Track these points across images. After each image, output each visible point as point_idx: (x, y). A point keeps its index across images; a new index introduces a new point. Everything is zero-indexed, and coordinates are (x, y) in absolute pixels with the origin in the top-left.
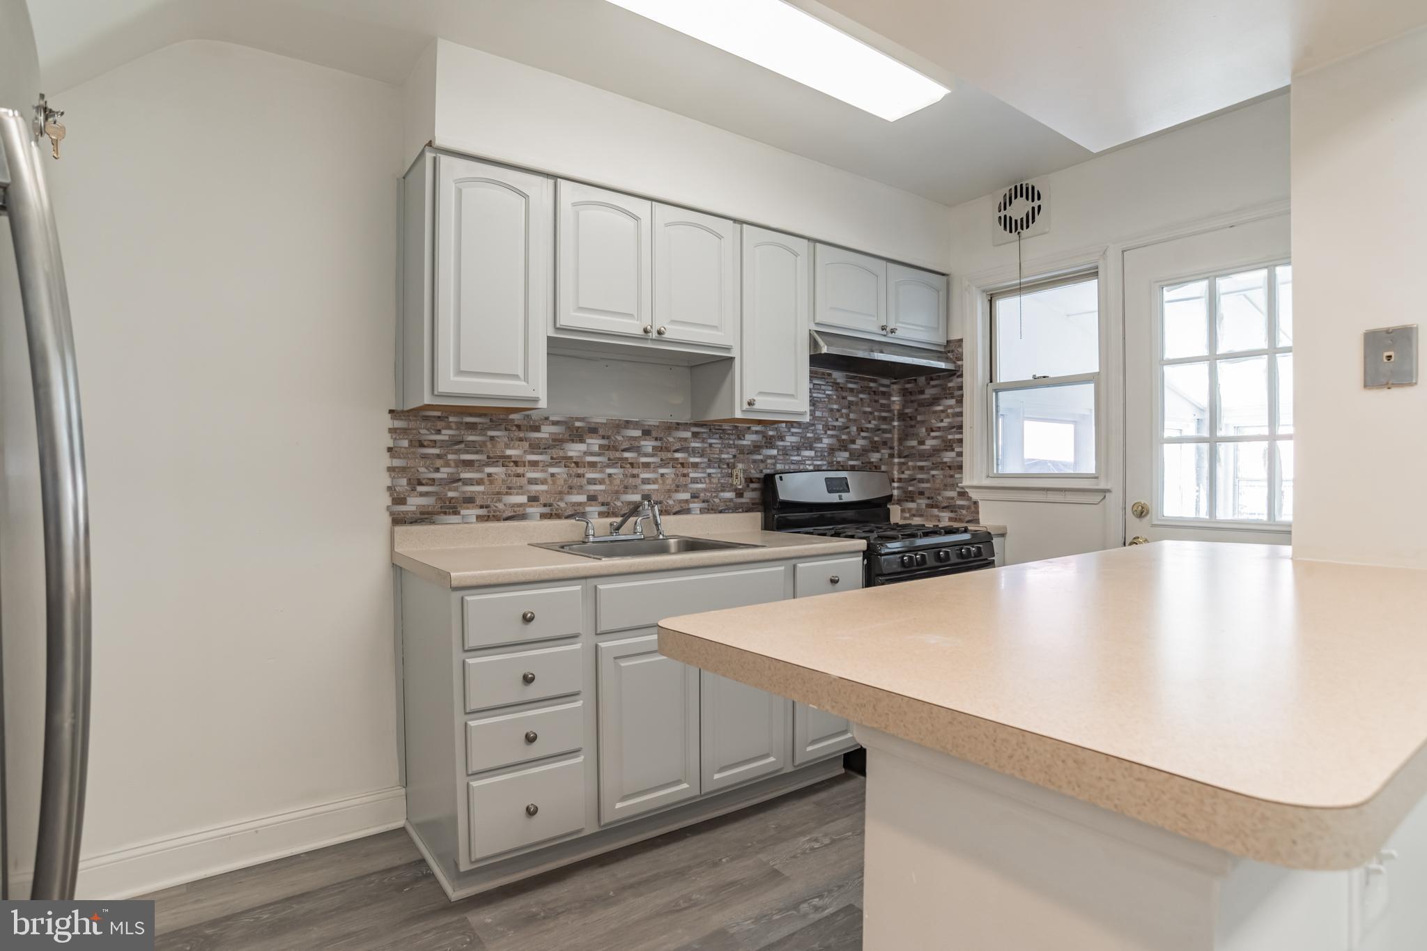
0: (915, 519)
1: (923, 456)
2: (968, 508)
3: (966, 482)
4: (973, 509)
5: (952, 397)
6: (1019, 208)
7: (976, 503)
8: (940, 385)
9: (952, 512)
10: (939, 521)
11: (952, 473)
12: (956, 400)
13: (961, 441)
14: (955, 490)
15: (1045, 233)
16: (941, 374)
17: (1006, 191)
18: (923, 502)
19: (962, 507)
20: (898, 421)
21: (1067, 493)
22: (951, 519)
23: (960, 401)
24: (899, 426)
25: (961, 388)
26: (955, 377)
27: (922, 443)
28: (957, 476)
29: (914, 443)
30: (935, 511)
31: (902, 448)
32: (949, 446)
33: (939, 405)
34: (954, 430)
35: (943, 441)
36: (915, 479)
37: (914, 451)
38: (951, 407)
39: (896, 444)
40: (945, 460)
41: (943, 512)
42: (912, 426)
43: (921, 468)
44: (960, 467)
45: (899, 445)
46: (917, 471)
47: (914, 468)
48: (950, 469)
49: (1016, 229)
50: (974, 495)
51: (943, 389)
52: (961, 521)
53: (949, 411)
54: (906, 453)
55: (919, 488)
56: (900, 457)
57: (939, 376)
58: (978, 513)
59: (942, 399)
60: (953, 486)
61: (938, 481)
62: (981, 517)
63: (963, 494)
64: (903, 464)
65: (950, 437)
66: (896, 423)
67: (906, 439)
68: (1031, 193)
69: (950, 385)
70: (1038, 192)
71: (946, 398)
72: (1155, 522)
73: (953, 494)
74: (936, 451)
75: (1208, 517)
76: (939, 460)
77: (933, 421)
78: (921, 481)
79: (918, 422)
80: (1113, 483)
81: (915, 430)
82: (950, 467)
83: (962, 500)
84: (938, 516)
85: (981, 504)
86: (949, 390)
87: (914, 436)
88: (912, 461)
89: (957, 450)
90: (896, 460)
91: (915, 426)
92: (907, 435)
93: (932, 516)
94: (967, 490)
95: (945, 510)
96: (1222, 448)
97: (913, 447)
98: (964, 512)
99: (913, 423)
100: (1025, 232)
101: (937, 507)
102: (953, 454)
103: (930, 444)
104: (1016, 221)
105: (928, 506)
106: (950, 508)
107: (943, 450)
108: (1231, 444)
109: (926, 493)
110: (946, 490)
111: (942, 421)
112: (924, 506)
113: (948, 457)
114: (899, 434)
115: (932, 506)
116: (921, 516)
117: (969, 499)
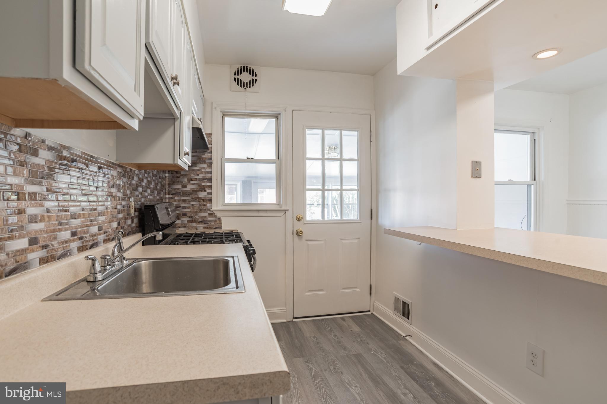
0: (180, 229)
1: (184, 194)
2: (215, 221)
3: (214, 208)
4: (218, 222)
5: (205, 163)
6: (245, 77)
7: (219, 219)
8: (197, 156)
9: (205, 224)
10: (197, 229)
11: (205, 203)
12: (207, 165)
13: (211, 187)
14: (207, 212)
15: (258, 93)
16: (197, 150)
17: (239, 66)
18: (185, 220)
19: (212, 221)
20: (168, 174)
21: (268, 212)
22: (204, 228)
23: (210, 165)
24: (168, 176)
25: (211, 159)
26: (207, 153)
27: (185, 187)
28: (208, 205)
29: (179, 187)
30: (194, 224)
31: (170, 189)
32: (203, 189)
33: (197, 167)
34: (206, 180)
35: (199, 186)
36: (180, 207)
37: (179, 191)
38: (204, 168)
39: (167, 186)
40: (200, 196)
41: (199, 224)
42: (178, 177)
43: (184, 201)
44: (210, 200)
45: (168, 188)
46: (181, 202)
47: (179, 201)
48: (204, 201)
49: (244, 86)
50: (218, 214)
51: (199, 158)
52: (211, 228)
53: (203, 170)
54: (174, 192)
55: (182, 212)
56: (169, 194)
57: (197, 151)
58: (221, 223)
59: (198, 163)
60: (205, 210)
61: (196, 208)
62: (222, 225)
63: (212, 214)
64: (172, 198)
65: (203, 184)
66: (167, 175)
67: (173, 184)
68: (252, 72)
69: (204, 156)
70: (255, 72)
71: (201, 163)
72: (305, 223)
73: (206, 214)
74: (194, 192)
75: (322, 219)
76: (196, 196)
77: (192, 175)
78: (184, 208)
79: (182, 175)
80: (289, 207)
81: (180, 180)
82: (203, 200)
83: (211, 217)
84: (196, 227)
85: (222, 219)
86: (203, 159)
87: (178, 183)
88: (177, 197)
89: (208, 191)
90: (167, 196)
91: (180, 177)
92: (174, 182)
93: (192, 227)
94: (214, 212)
95: (200, 223)
96: (326, 193)
97: (178, 189)
98: (213, 224)
99: (178, 175)
100: (248, 89)
101: (195, 222)
102: (205, 193)
103: (189, 187)
104: (244, 83)
105: (189, 221)
106: (204, 222)
107: (199, 191)
108: (330, 192)
109: (187, 214)
110: (201, 212)
111: (198, 175)
112: (186, 222)
113: (202, 195)
114: (168, 181)
115: (192, 222)
116: (185, 227)
117: (216, 216)
